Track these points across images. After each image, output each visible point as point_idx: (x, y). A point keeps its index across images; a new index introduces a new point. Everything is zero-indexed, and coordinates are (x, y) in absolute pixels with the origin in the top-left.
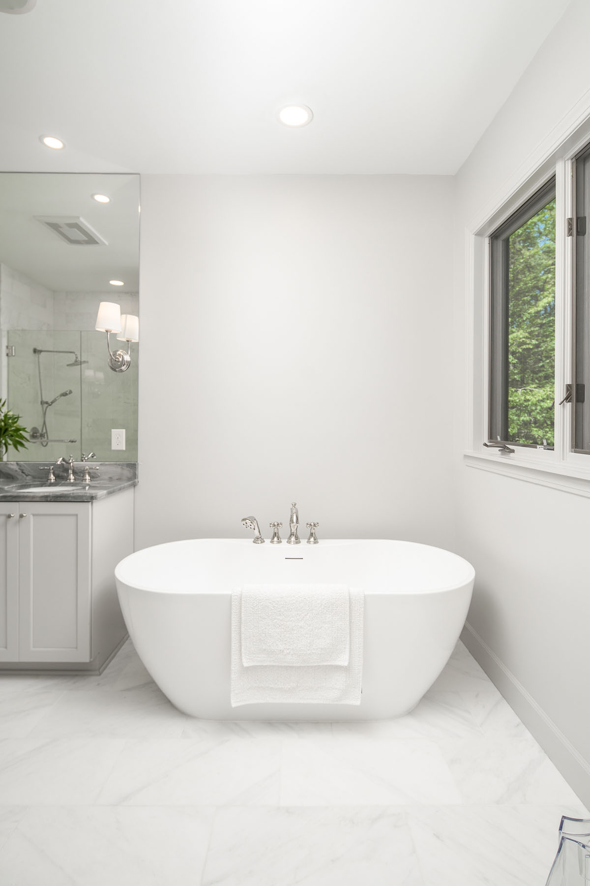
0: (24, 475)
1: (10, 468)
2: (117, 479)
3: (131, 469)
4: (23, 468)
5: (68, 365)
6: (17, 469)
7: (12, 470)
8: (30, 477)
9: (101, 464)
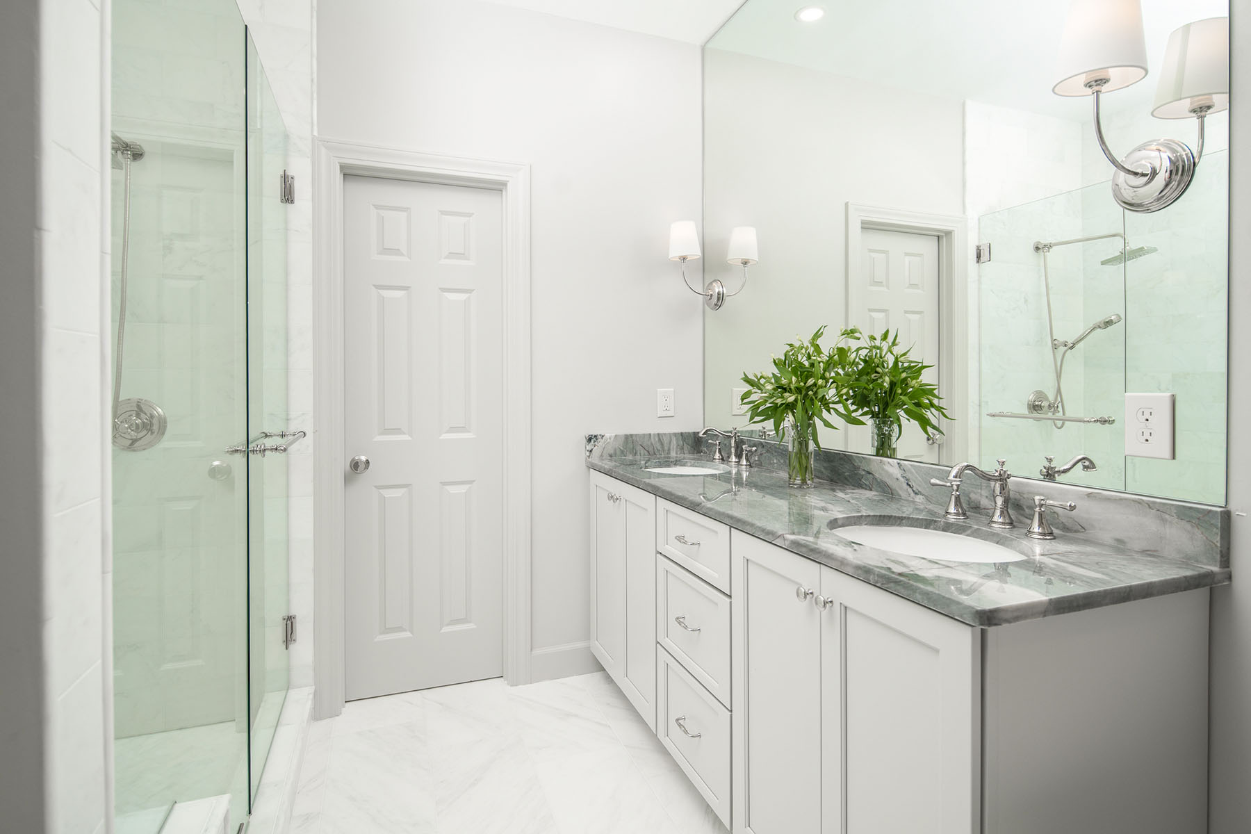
0: (910, 490)
1: (887, 472)
2: (1144, 552)
3: (1198, 526)
4: (908, 475)
5: (1103, 263)
6: (899, 476)
7: (890, 475)
8: (921, 497)
9: (1089, 495)
